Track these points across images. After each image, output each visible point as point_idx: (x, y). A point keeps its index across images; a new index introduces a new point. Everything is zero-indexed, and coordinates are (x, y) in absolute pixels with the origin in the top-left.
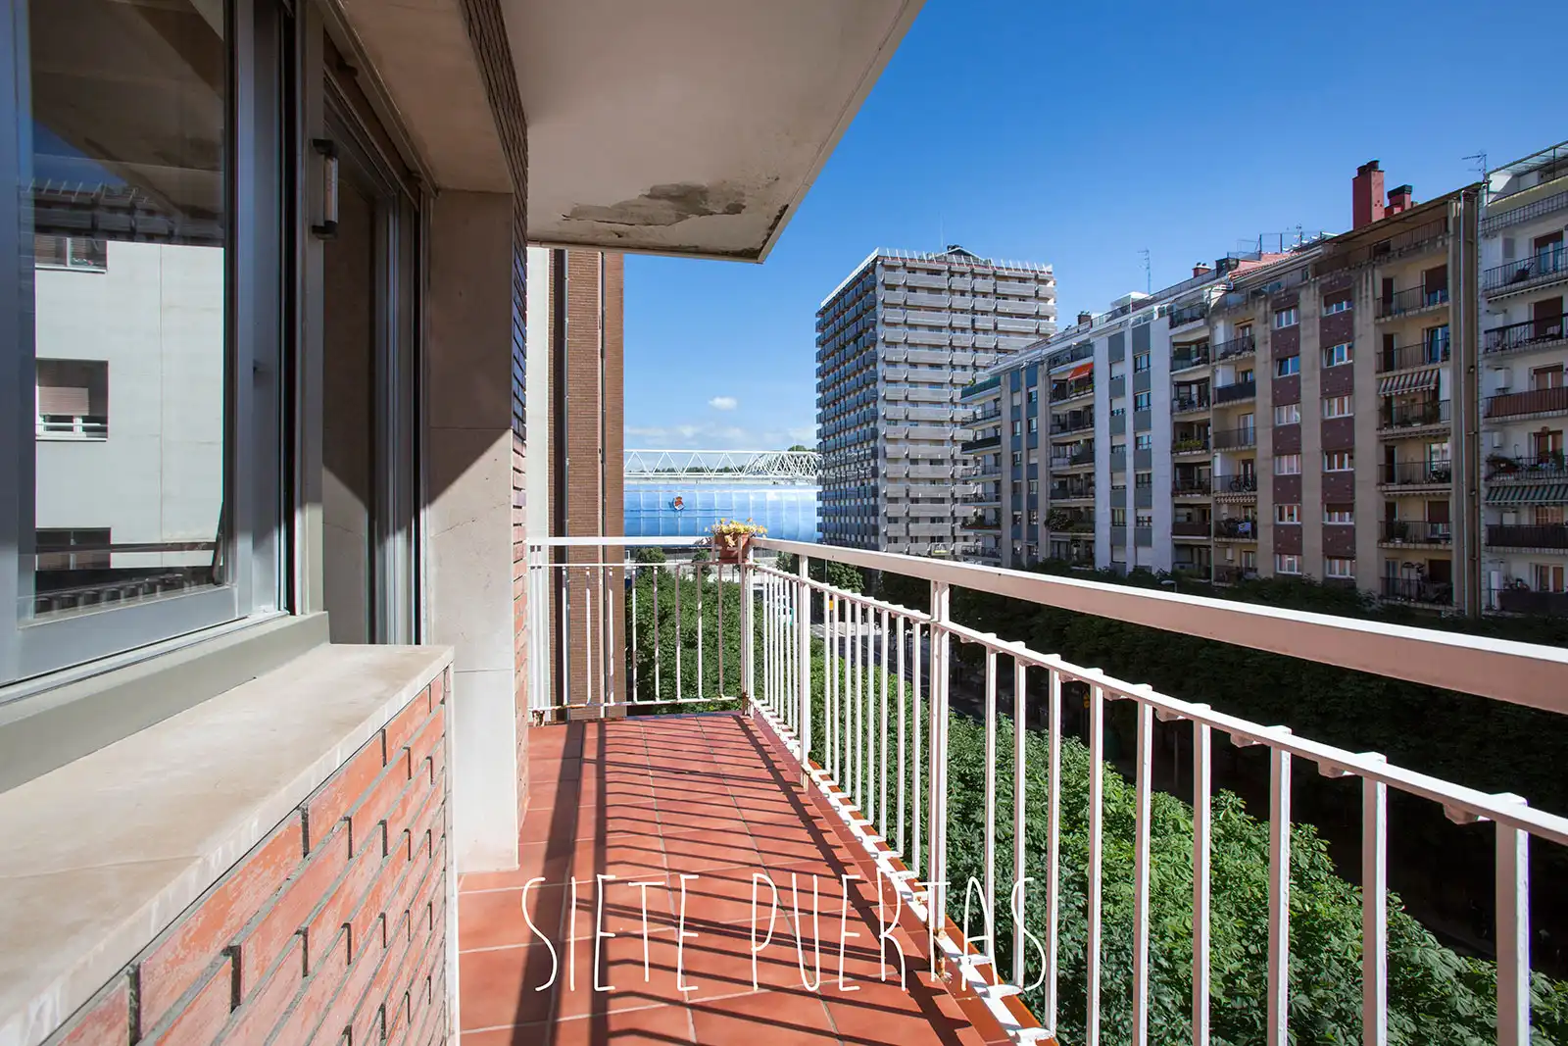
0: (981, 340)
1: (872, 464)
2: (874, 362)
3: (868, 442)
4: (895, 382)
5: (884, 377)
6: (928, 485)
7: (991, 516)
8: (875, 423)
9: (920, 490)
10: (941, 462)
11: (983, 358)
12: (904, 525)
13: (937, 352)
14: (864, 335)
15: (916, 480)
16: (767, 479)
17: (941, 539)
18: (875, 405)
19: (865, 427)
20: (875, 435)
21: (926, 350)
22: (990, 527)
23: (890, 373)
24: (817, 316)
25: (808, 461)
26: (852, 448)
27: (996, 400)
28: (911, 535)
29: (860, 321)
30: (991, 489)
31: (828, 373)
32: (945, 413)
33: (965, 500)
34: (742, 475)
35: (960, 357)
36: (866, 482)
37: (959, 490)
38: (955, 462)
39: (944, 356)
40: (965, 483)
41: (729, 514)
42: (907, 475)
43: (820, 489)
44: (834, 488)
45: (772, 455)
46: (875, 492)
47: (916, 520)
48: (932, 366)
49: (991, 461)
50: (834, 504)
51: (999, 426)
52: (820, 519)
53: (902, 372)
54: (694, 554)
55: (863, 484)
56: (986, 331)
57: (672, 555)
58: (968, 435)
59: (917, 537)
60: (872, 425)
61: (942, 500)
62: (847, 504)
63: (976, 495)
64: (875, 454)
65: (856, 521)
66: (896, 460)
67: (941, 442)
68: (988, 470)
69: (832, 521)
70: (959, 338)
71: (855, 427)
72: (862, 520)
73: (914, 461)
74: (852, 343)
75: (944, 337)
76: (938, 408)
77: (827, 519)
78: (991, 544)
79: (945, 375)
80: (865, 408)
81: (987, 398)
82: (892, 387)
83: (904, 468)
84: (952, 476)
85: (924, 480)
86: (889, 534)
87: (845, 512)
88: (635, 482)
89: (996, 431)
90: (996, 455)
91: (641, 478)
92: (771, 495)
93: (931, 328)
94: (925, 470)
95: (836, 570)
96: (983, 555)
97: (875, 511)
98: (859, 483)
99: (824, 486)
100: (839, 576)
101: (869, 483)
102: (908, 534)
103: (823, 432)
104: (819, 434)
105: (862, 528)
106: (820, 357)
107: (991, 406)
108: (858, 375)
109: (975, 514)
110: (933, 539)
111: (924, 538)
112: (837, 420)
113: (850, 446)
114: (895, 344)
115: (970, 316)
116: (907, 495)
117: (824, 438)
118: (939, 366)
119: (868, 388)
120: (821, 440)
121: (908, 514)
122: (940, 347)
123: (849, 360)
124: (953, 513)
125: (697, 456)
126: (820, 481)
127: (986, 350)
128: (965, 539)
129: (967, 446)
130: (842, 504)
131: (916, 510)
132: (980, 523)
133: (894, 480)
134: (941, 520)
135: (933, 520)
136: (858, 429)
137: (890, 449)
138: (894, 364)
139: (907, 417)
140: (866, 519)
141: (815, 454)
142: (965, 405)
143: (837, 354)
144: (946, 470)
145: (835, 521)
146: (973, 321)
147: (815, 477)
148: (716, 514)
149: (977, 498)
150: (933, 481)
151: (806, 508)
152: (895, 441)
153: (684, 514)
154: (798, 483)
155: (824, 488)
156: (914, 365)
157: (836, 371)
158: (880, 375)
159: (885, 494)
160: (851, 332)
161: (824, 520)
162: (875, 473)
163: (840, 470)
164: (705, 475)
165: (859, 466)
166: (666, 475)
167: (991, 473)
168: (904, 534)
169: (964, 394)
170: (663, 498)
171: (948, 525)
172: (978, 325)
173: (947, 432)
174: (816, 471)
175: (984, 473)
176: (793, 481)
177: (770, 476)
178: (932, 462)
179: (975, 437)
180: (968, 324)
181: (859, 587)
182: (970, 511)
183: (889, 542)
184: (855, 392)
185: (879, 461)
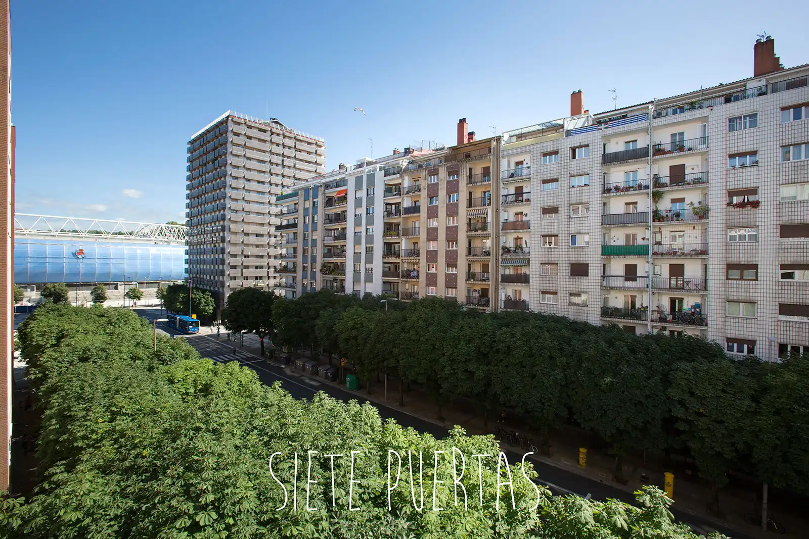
0: (287, 172)
1: (221, 234)
2: (225, 176)
3: (219, 221)
4: (237, 189)
5: (231, 185)
6: (255, 248)
7: (291, 266)
8: (224, 211)
9: (249, 251)
10: (262, 235)
11: (287, 182)
12: (240, 270)
13: (262, 174)
14: (219, 159)
15: (247, 245)
16: (150, 240)
17: (261, 278)
18: (225, 201)
19: (217, 213)
20: (224, 219)
21: (256, 173)
22: (291, 272)
23: (234, 183)
24: (188, 144)
25: (179, 231)
26: (209, 225)
27: (295, 204)
28: (244, 275)
29: (217, 151)
30: (291, 251)
31: (195, 179)
32: (265, 209)
33: (275, 257)
34: (131, 237)
35: (275, 179)
36: (217, 245)
37: (272, 252)
38: (270, 236)
39: (266, 178)
40: (275, 247)
41: (121, 261)
42: (243, 242)
43: (187, 248)
44: (197, 247)
45: (153, 226)
46: (223, 251)
47: (247, 267)
48: (259, 182)
49: (291, 236)
50: (196, 257)
51: (297, 218)
52: (187, 266)
53: (241, 183)
54: (93, 287)
55: (215, 246)
56: (289, 167)
57: (75, 288)
58: (277, 222)
59: (247, 277)
60: (222, 212)
61: (262, 257)
62: (205, 257)
63: (281, 254)
64: (223, 229)
65: (210, 267)
66: (236, 233)
67: (262, 225)
68: (290, 241)
69: (195, 267)
70: (274, 169)
71: (211, 213)
72: (214, 267)
73: (247, 234)
74: (211, 163)
75: (266, 168)
76: (261, 206)
77: (191, 265)
78: (290, 281)
79: (266, 188)
80: (218, 202)
81: (290, 202)
82: (235, 192)
83: (240, 238)
84: (268, 243)
85: (252, 245)
86: (231, 275)
87: (204, 262)
88: (42, 238)
89: (295, 221)
90: (294, 233)
91: (47, 235)
92: (153, 250)
93: (259, 161)
94: (253, 239)
95: (197, 296)
96: (286, 287)
97: (223, 262)
98: (213, 245)
99: (190, 246)
100: (199, 300)
101: (219, 246)
102: (242, 275)
103: (190, 214)
104: (188, 215)
105: (214, 271)
106: (189, 169)
107: (293, 207)
108: (214, 182)
109: (281, 264)
110: (256, 278)
111: (251, 277)
112: (199, 207)
113: (207, 224)
114: (237, 167)
115: (281, 158)
116: (242, 253)
117: (190, 218)
118: (263, 183)
119: (220, 190)
120: (188, 219)
121: (242, 264)
122: (264, 172)
123: (208, 173)
124: (268, 264)
125: (95, 223)
126: (187, 243)
127: (289, 177)
128: (275, 278)
129: (279, 228)
130: (202, 257)
131: (247, 262)
132: (284, 270)
133: (235, 244)
134: (261, 267)
135: (257, 267)
136: (213, 214)
137: (232, 226)
138: (237, 178)
139: (243, 209)
140: (217, 266)
141: (184, 227)
142: (276, 205)
143: (200, 168)
144: (265, 241)
145: (197, 267)
146: (283, 161)
147: (184, 241)
148: (112, 261)
149: (282, 256)
150: (257, 246)
151: (177, 259)
152: (236, 222)
153: (85, 261)
154: (172, 244)
155: (190, 248)
156: (249, 180)
157: (200, 178)
158: (228, 184)
159: (229, 252)
160: (210, 156)
161: (190, 266)
162: (223, 240)
163: (200, 237)
164: (103, 236)
165: (213, 235)
166: (70, 234)
167: (292, 243)
168: (240, 275)
169: (278, 199)
170: (67, 250)
171: (265, 270)
172: (285, 163)
173: (266, 219)
174: (184, 237)
175: (288, 243)
176: (168, 243)
177: (152, 238)
178: (257, 235)
179: (281, 223)
180: (280, 162)
181: (212, 306)
182: (278, 263)
183: (231, 279)
184: (212, 192)
185: (225, 233)
